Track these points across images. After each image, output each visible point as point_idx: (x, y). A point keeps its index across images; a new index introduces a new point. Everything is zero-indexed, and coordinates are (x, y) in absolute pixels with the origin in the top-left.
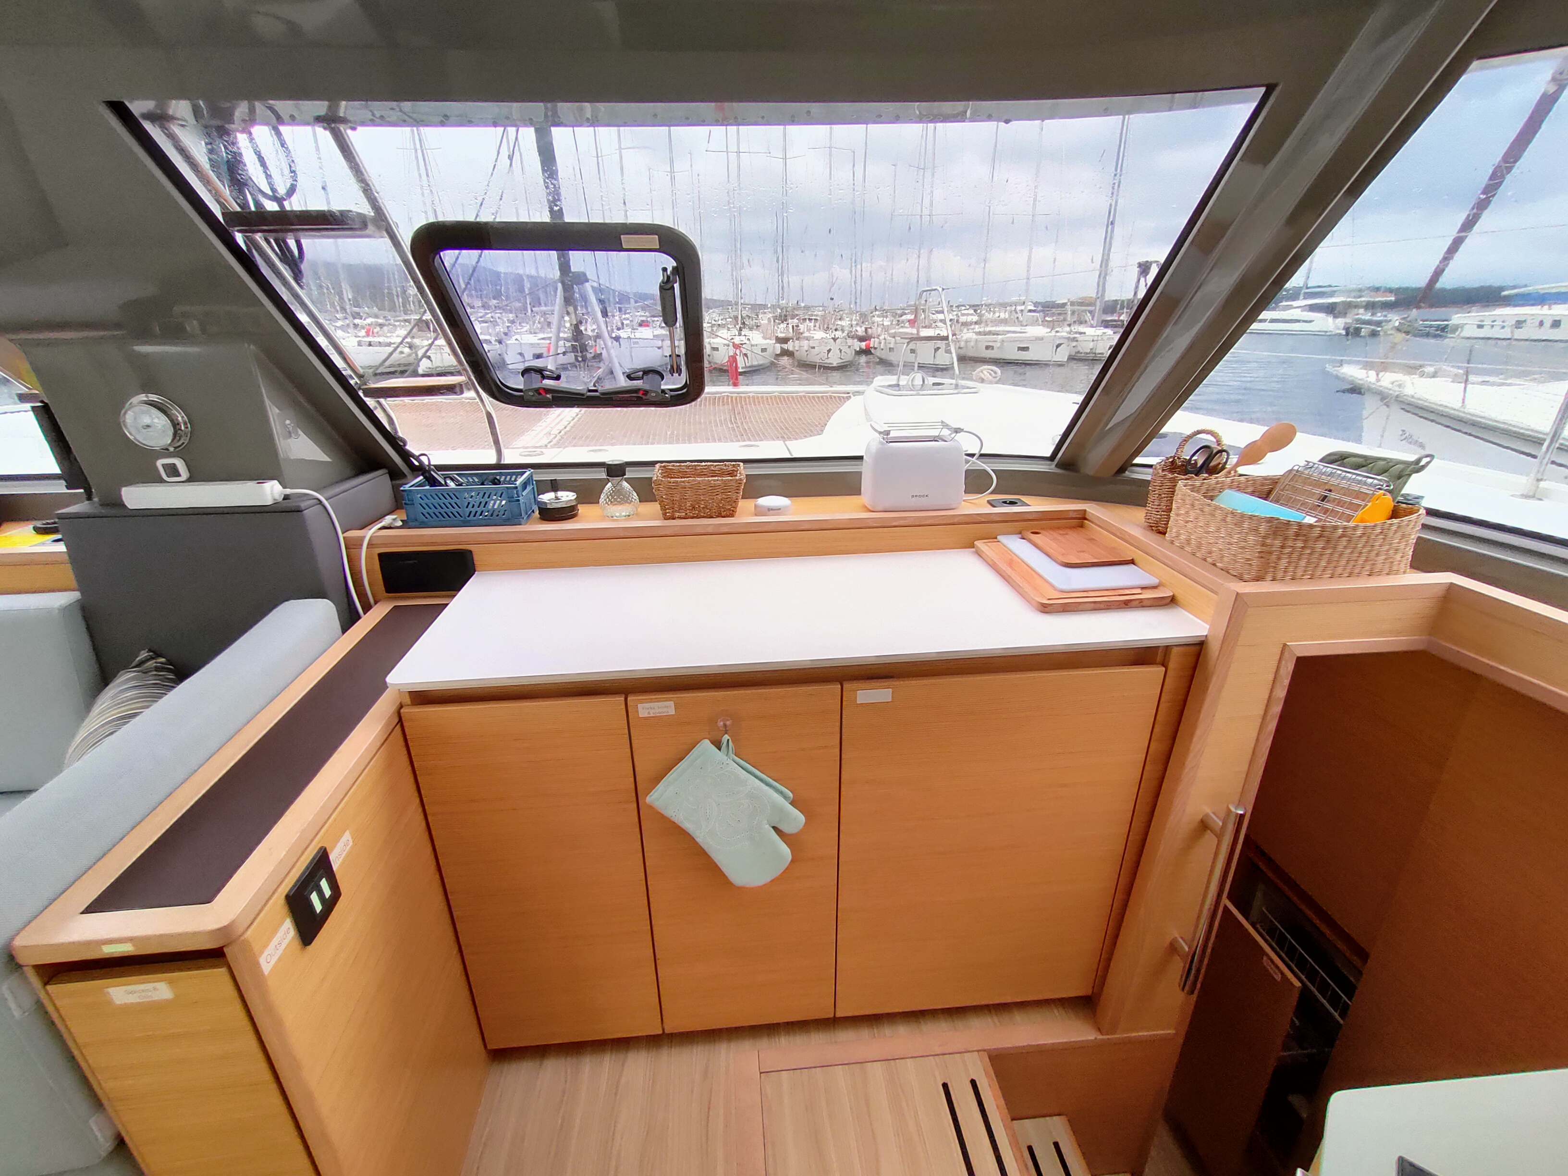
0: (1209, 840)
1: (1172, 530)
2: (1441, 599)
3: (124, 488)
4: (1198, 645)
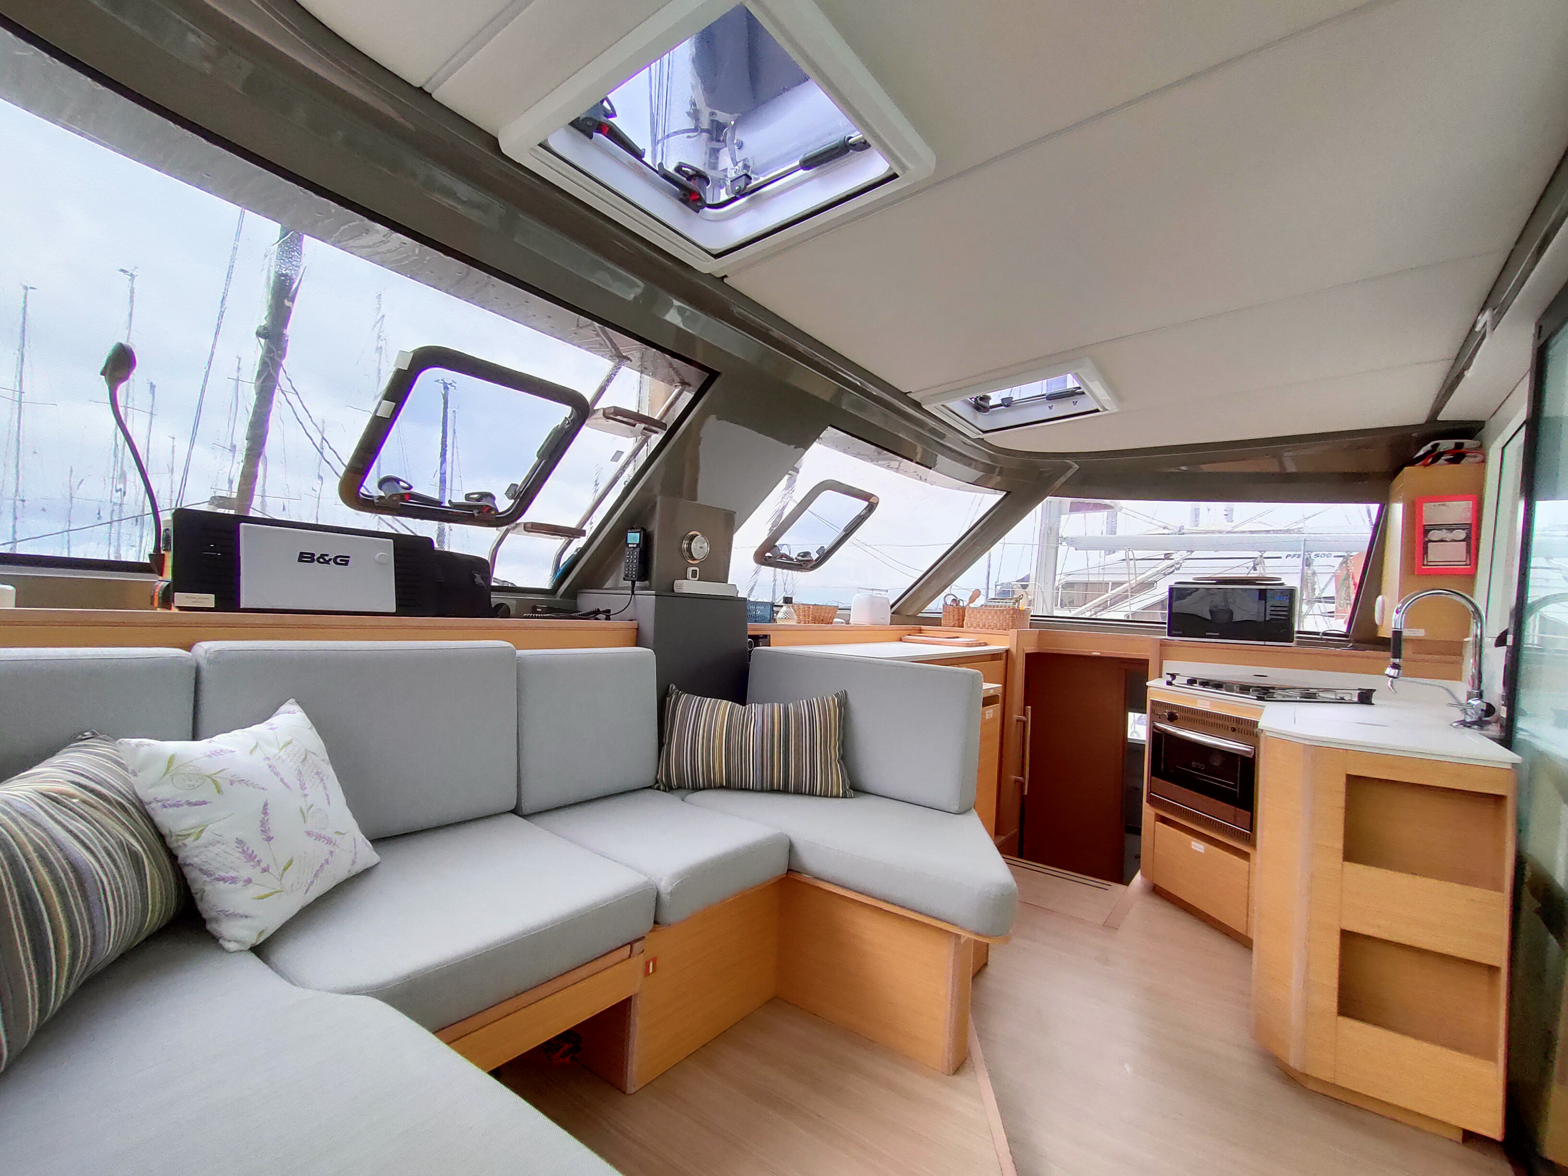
0: (1020, 724)
1: (967, 624)
2: (1039, 635)
3: (676, 581)
4: (1007, 651)
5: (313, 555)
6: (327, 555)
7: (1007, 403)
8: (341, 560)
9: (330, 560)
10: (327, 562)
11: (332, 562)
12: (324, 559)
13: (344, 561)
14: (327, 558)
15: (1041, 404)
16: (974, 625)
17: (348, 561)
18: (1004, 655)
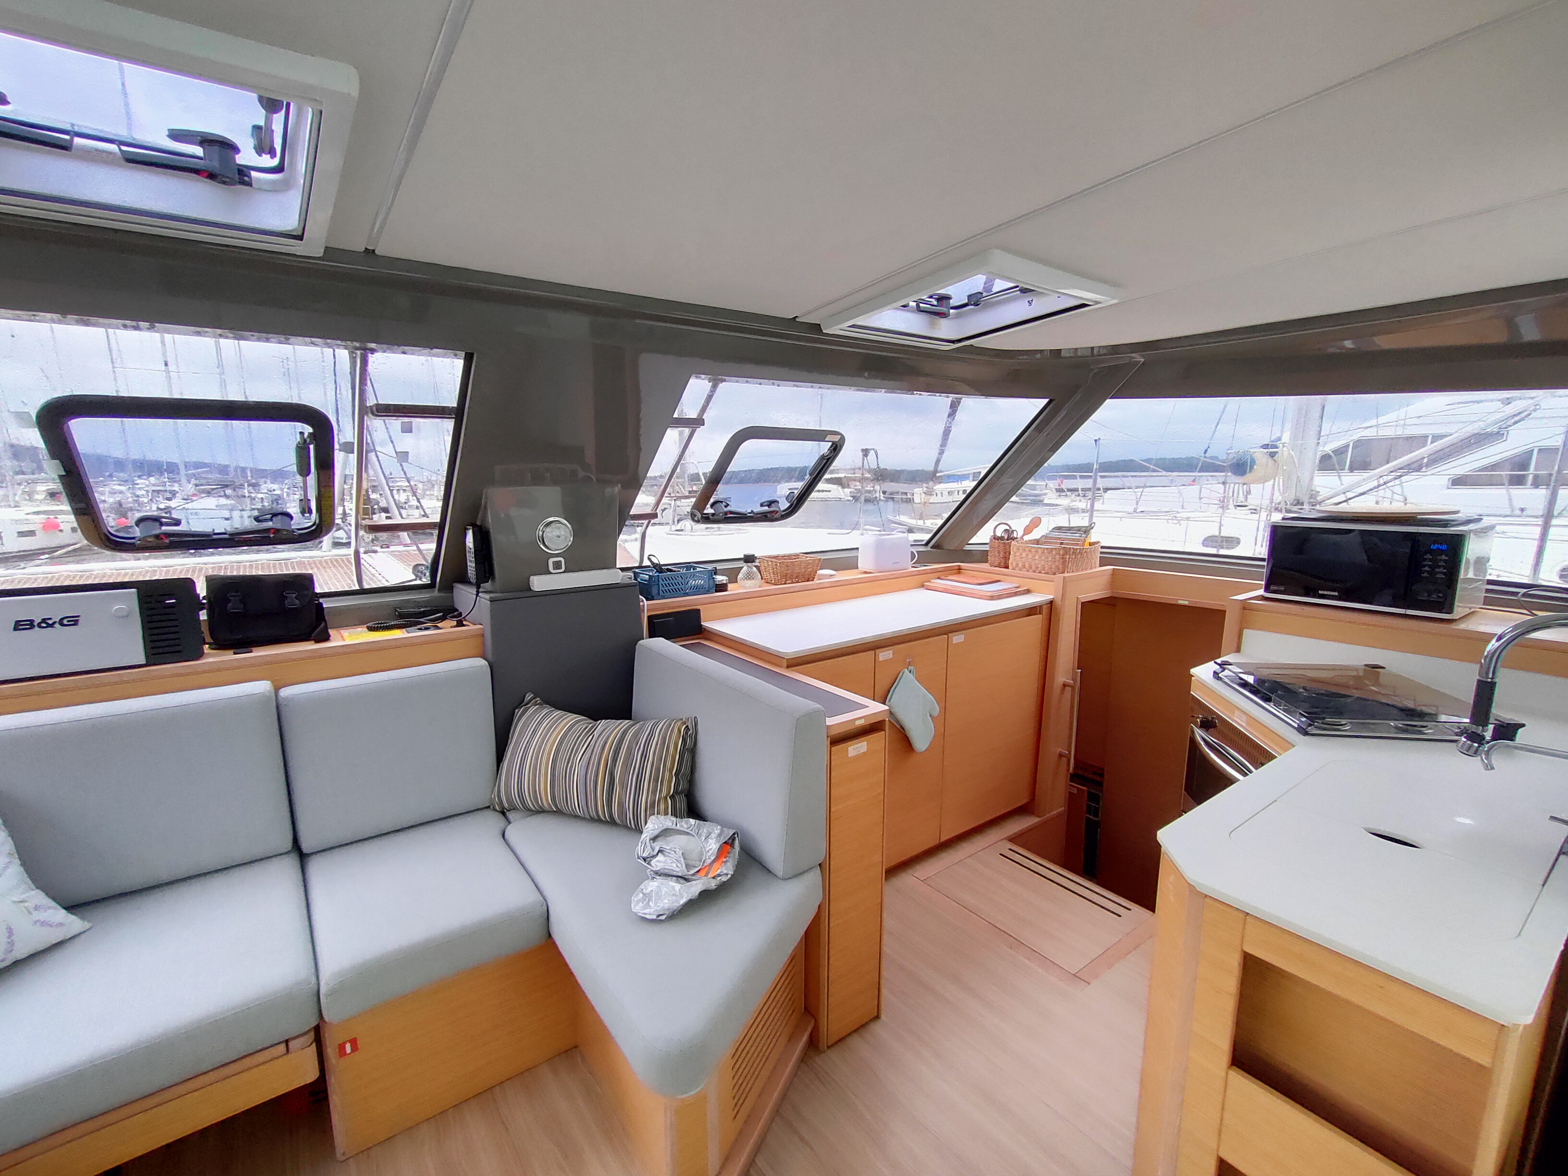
0: (1068, 689)
1: (1012, 563)
2: (1113, 575)
3: (531, 577)
4: (1051, 603)
5: (32, 621)
6: (50, 619)
7: (975, 300)
8: (68, 621)
9: (55, 623)
10: (51, 626)
11: (57, 625)
12: (47, 623)
13: (74, 621)
14: (50, 622)
15: (1014, 299)
16: (1020, 565)
17: (78, 620)
18: (1045, 611)
